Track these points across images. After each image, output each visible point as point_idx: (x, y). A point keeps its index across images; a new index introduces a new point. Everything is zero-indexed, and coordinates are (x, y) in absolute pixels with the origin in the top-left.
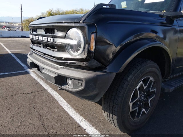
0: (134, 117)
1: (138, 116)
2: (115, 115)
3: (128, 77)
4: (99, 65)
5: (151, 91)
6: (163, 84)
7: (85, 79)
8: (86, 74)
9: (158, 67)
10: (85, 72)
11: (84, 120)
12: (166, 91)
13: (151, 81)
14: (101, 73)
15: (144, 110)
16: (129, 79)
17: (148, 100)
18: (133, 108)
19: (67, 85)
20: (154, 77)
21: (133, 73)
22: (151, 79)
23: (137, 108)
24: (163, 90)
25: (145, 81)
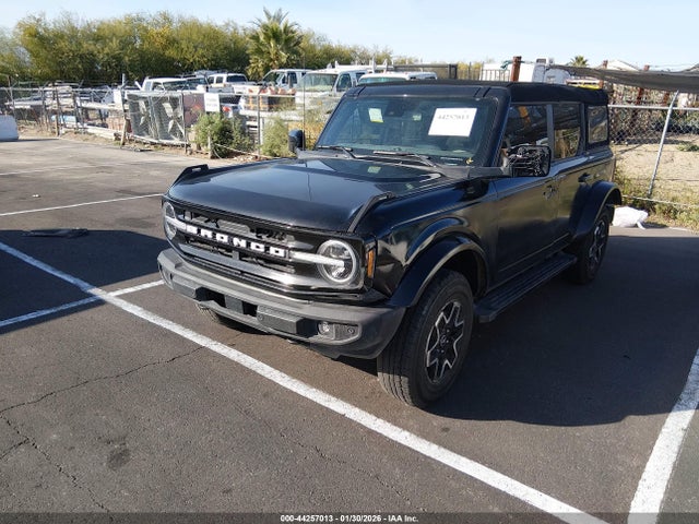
0: (432, 377)
1: (439, 374)
2: (404, 376)
3: (423, 309)
4: (382, 296)
5: (457, 325)
6: (475, 306)
7: (362, 323)
8: (358, 314)
9: (466, 282)
10: (356, 311)
11: (333, 399)
12: (481, 321)
13: (456, 308)
14: (385, 310)
15: (447, 362)
16: (424, 313)
17: (451, 342)
18: (431, 361)
19: (319, 335)
20: (460, 301)
21: (430, 300)
22: (456, 304)
23: (436, 360)
24: (476, 319)
25: (447, 311)
